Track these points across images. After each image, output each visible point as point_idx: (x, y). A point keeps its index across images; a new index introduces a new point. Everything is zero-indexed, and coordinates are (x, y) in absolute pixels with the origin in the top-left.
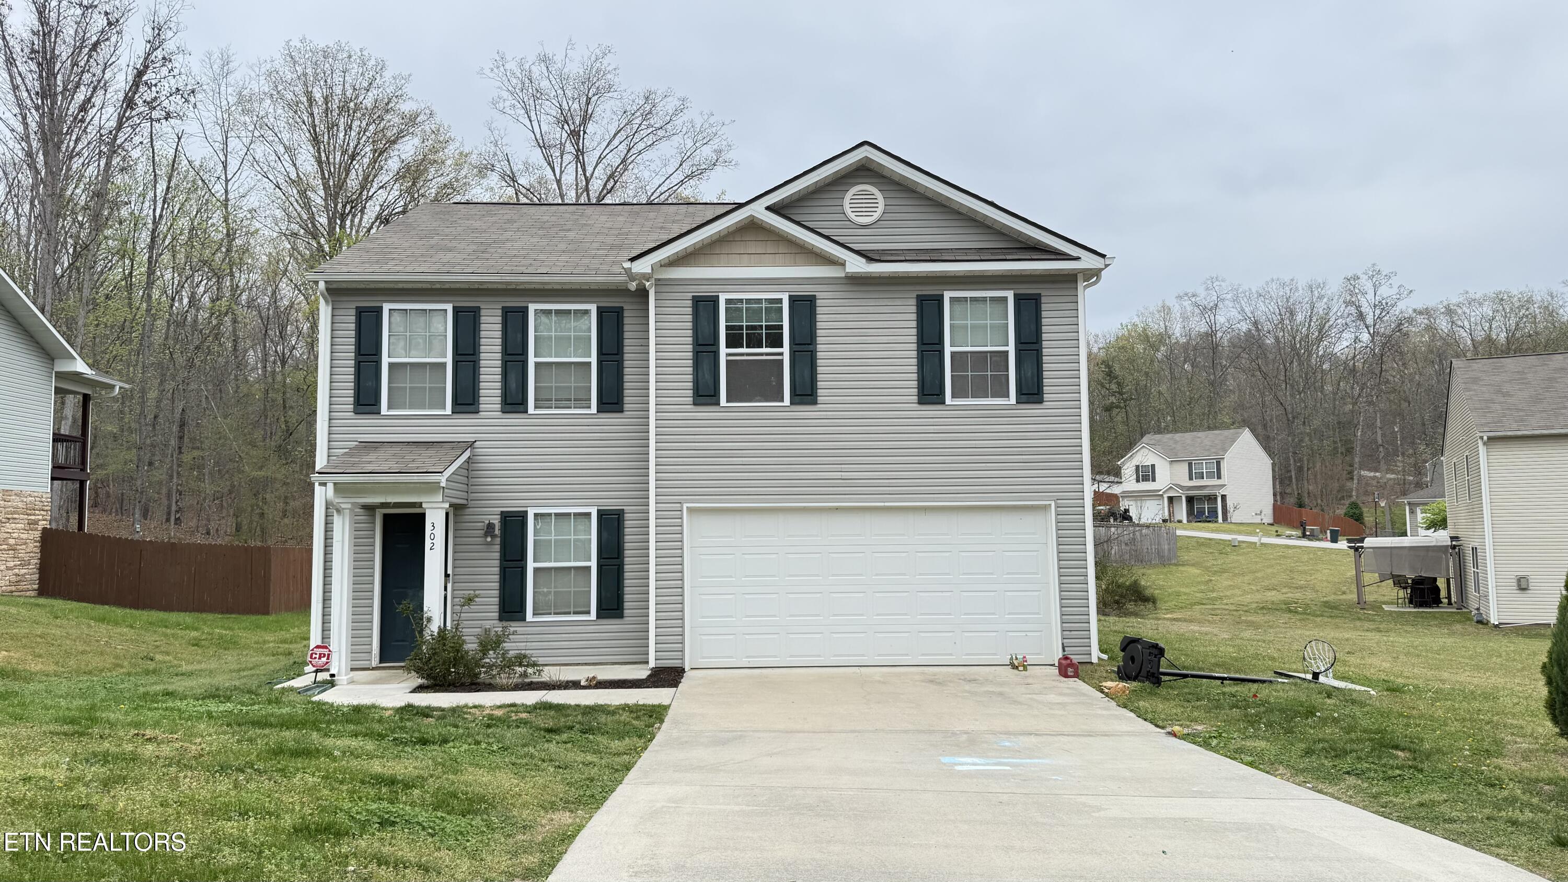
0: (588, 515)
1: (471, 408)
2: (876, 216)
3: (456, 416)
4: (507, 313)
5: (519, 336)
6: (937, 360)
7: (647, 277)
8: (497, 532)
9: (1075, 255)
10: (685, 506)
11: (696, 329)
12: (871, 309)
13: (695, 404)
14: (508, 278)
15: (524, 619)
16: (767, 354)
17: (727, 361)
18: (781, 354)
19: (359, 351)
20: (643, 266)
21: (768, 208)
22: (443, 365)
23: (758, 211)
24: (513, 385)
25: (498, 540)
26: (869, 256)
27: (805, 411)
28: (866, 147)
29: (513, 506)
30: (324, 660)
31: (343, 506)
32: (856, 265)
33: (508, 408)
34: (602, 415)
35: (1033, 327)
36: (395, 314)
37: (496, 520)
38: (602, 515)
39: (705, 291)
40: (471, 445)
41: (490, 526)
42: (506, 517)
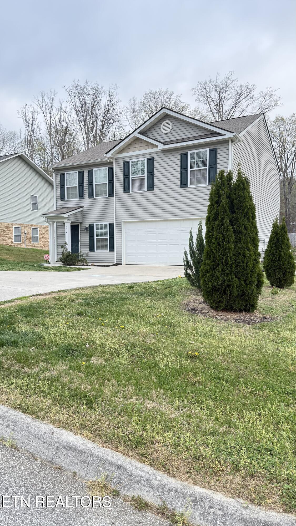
0: (107, 224)
1: (82, 198)
2: (170, 130)
3: (80, 200)
4: (89, 171)
5: (91, 178)
6: (185, 174)
7: (111, 158)
8: (88, 229)
9: (224, 134)
10: (122, 221)
11: (124, 171)
12: (168, 160)
13: (124, 193)
14: (86, 162)
15: (94, 251)
16: (142, 177)
17: (132, 180)
18: (145, 176)
19: (61, 185)
20: (109, 155)
21: (138, 133)
22: (77, 187)
23: (136, 134)
24: (90, 191)
25: (88, 231)
26: (164, 144)
27: (151, 193)
28: (164, 109)
29: (91, 222)
30: (48, 258)
31: (50, 222)
32: (161, 147)
33: (90, 197)
34: (109, 198)
35: (214, 160)
36: (67, 174)
37: (88, 226)
38: (110, 224)
39: (126, 160)
40: (82, 207)
41: (86, 228)
42: (90, 225)
